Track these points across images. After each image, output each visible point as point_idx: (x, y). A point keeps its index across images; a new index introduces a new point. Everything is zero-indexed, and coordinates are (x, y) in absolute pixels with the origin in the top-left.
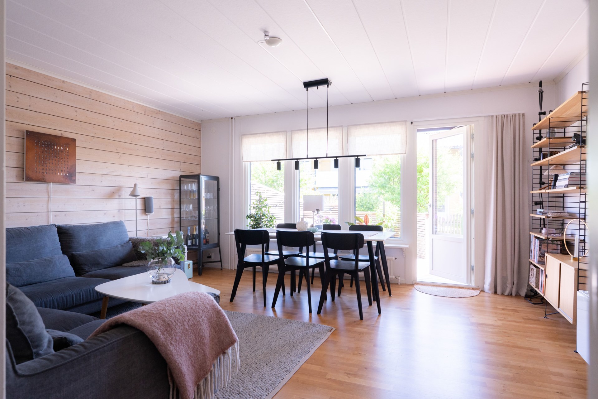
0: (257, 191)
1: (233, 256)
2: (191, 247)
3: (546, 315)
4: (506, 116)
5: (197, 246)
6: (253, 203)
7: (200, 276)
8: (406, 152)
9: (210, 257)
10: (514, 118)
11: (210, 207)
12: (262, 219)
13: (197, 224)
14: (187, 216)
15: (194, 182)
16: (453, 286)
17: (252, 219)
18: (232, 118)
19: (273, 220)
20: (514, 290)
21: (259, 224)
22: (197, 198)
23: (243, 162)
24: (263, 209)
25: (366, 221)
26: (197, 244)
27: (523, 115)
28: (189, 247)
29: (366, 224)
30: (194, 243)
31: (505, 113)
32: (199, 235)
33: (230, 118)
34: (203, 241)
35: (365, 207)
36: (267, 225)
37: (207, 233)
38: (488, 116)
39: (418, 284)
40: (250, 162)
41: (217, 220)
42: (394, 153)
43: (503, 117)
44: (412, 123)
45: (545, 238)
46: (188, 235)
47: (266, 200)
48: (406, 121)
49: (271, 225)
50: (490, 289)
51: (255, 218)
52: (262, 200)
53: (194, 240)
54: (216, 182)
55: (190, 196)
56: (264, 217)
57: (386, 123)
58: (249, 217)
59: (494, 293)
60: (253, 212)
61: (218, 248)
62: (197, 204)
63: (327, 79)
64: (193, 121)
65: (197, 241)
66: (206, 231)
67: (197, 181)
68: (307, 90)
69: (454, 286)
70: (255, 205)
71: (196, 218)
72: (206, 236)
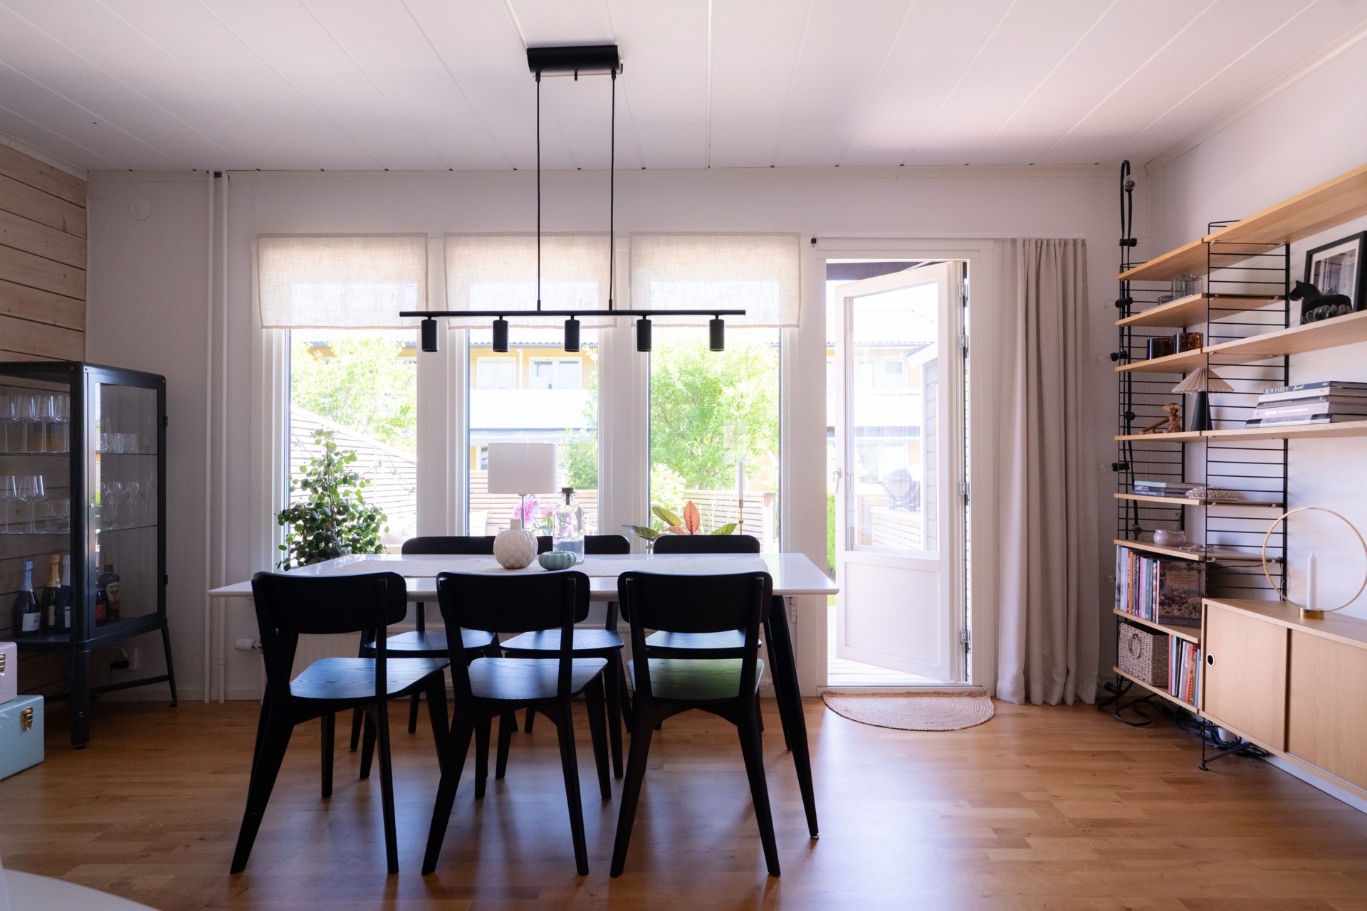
0: (319, 427)
1: (221, 656)
2: (39, 640)
3: (1205, 762)
4: (1045, 243)
5: (68, 631)
6: (303, 469)
7: (78, 748)
8: (799, 321)
9: (124, 664)
10: (1062, 249)
11: (122, 484)
12: (339, 523)
13: (68, 546)
14: (20, 520)
15: (56, 393)
16: (920, 691)
17: (300, 522)
18: (218, 175)
19: (378, 526)
20: (1070, 687)
21: (328, 540)
22: (67, 449)
23: (262, 327)
24: (341, 489)
25: (691, 522)
26: (68, 624)
27: (1083, 241)
28: (27, 640)
29: (691, 531)
30: (52, 621)
31: (1044, 235)
32: (75, 592)
33: (212, 174)
34: (92, 612)
35: (583, 477)
36: (355, 541)
37: (112, 578)
38: (1003, 240)
39: (833, 694)
40: (287, 330)
41: (154, 532)
42: (768, 323)
43: (1039, 243)
44: (814, 241)
45: (1200, 557)
46: (23, 595)
47: (352, 458)
48: (798, 235)
49: (371, 543)
50: (1015, 694)
51: (313, 519)
52: (336, 459)
53: (52, 609)
54: (152, 394)
55: (33, 442)
56: (345, 516)
57: (743, 234)
58: (288, 516)
59: (1024, 702)
60: (303, 498)
61: (159, 632)
62: (67, 474)
63: (615, 47)
64: (52, 168)
65: (67, 613)
66: (108, 573)
67: (67, 387)
68: (538, 80)
69: (924, 691)
70: (310, 474)
71: (62, 526)
72: (108, 590)
